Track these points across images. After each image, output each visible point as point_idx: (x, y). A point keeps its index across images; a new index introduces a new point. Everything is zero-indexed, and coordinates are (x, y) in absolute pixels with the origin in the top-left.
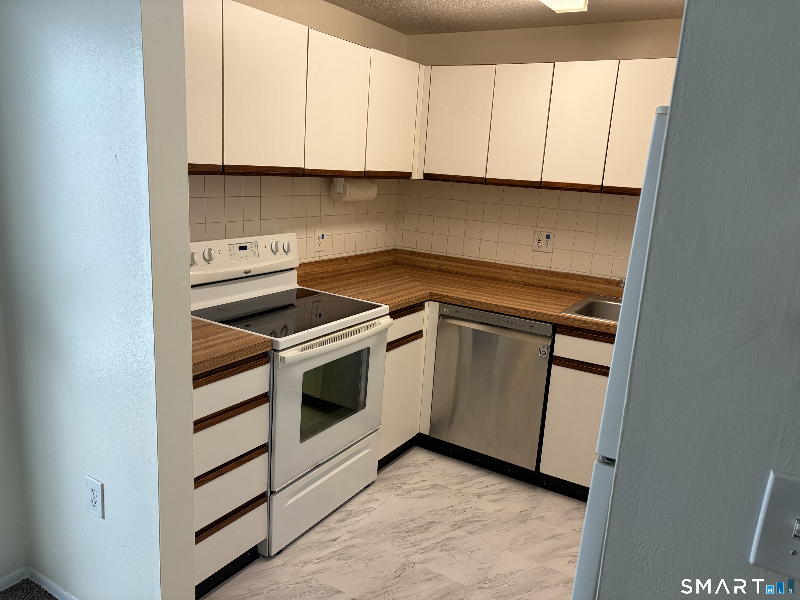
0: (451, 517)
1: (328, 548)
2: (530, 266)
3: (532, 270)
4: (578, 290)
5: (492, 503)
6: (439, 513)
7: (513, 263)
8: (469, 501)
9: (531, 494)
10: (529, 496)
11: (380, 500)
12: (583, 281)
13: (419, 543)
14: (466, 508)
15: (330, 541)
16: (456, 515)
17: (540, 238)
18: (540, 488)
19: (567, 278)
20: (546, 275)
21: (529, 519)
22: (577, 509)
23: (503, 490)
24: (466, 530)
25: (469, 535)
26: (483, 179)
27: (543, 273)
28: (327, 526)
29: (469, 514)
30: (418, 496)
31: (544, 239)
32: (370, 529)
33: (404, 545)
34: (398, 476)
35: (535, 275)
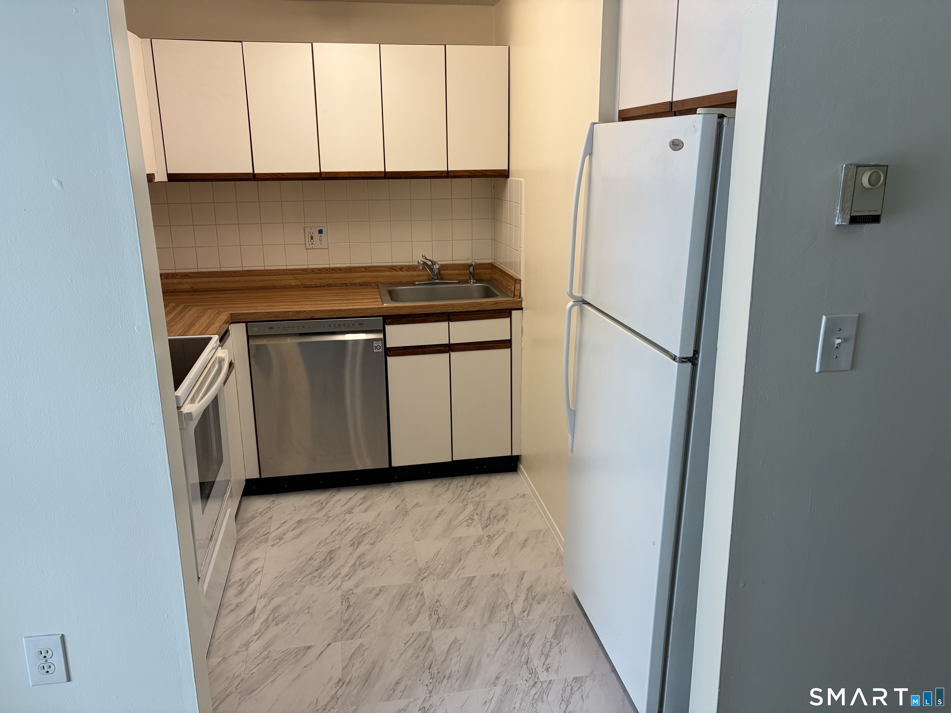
0: (342, 539)
1: (255, 622)
2: (306, 267)
3: (311, 270)
4: (364, 282)
5: (366, 513)
6: (328, 541)
7: (286, 266)
8: (345, 520)
9: (391, 491)
10: (390, 493)
11: (259, 558)
12: (368, 272)
13: (338, 573)
14: (348, 526)
15: (249, 615)
16: (345, 536)
17: (312, 234)
18: (392, 484)
19: (350, 272)
20: (328, 273)
21: (408, 510)
22: (436, 486)
23: (364, 498)
24: (367, 544)
25: (373, 546)
26: (251, 175)
27: (323, 271)
28: (230, 605)
29: (355, 530)
30: (293, 537)
31: (316, 235)
32: (278, 585)
33: (326, 582)
34: (253, 530)
35: (315, 275)
